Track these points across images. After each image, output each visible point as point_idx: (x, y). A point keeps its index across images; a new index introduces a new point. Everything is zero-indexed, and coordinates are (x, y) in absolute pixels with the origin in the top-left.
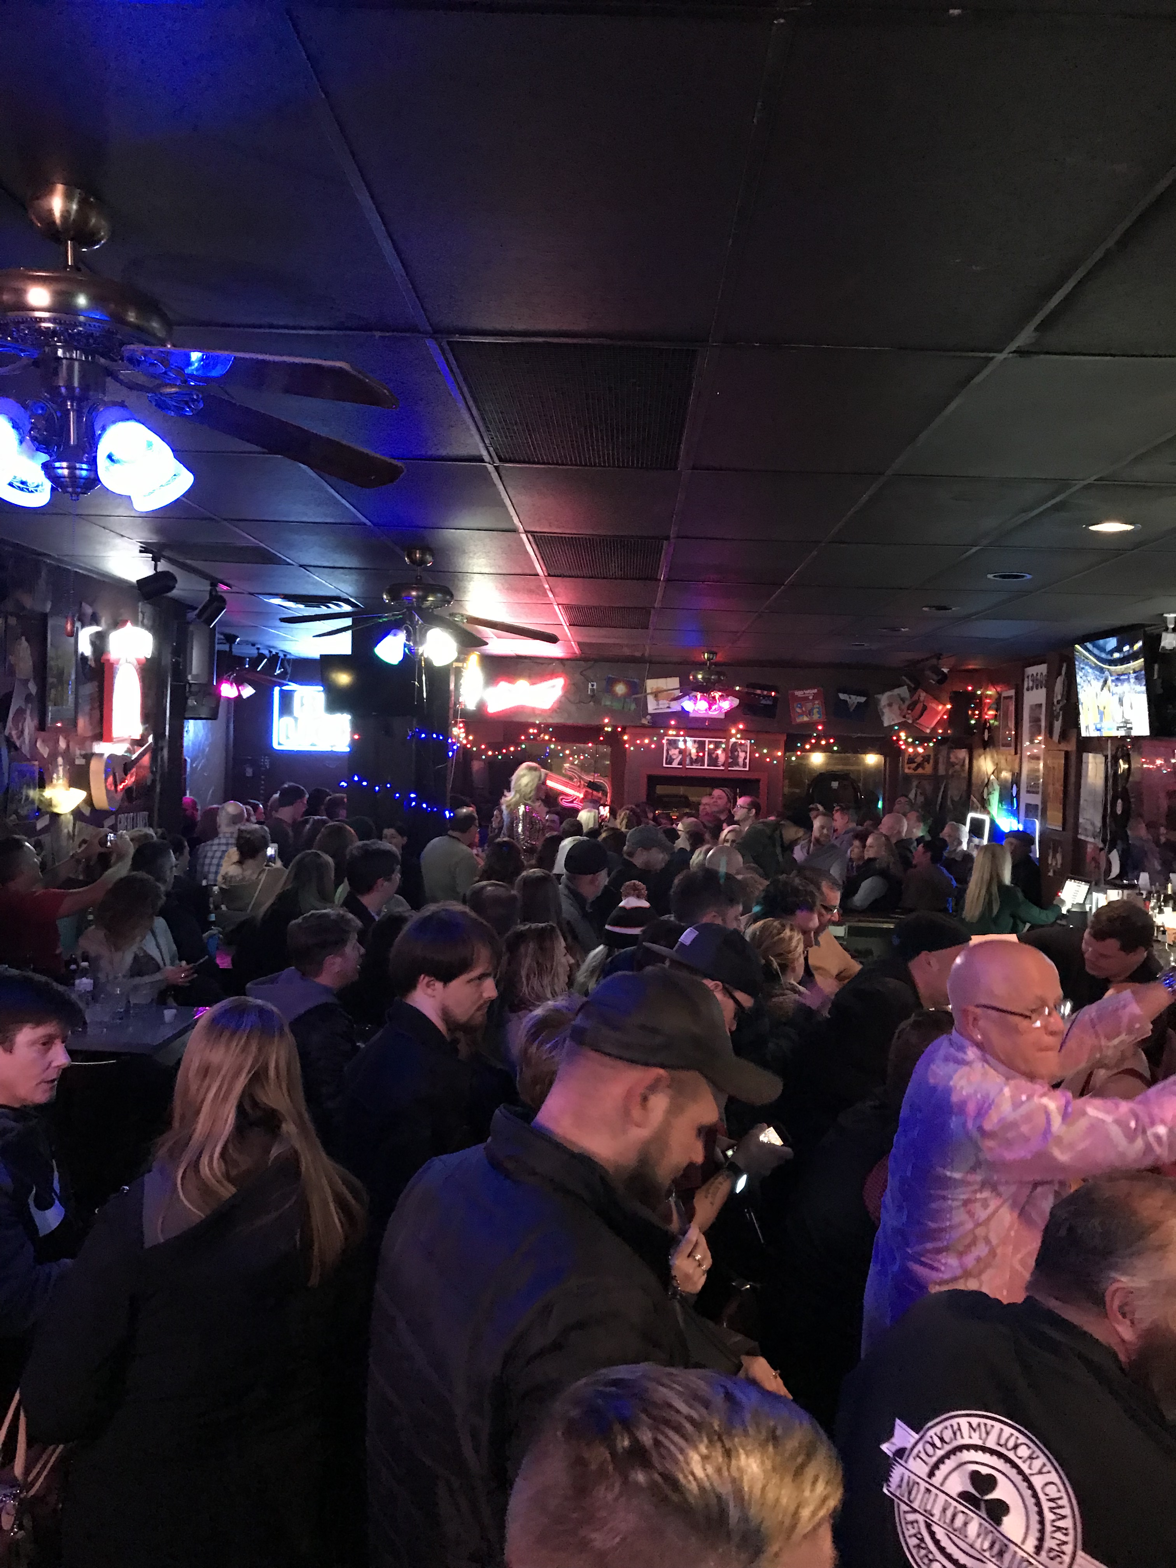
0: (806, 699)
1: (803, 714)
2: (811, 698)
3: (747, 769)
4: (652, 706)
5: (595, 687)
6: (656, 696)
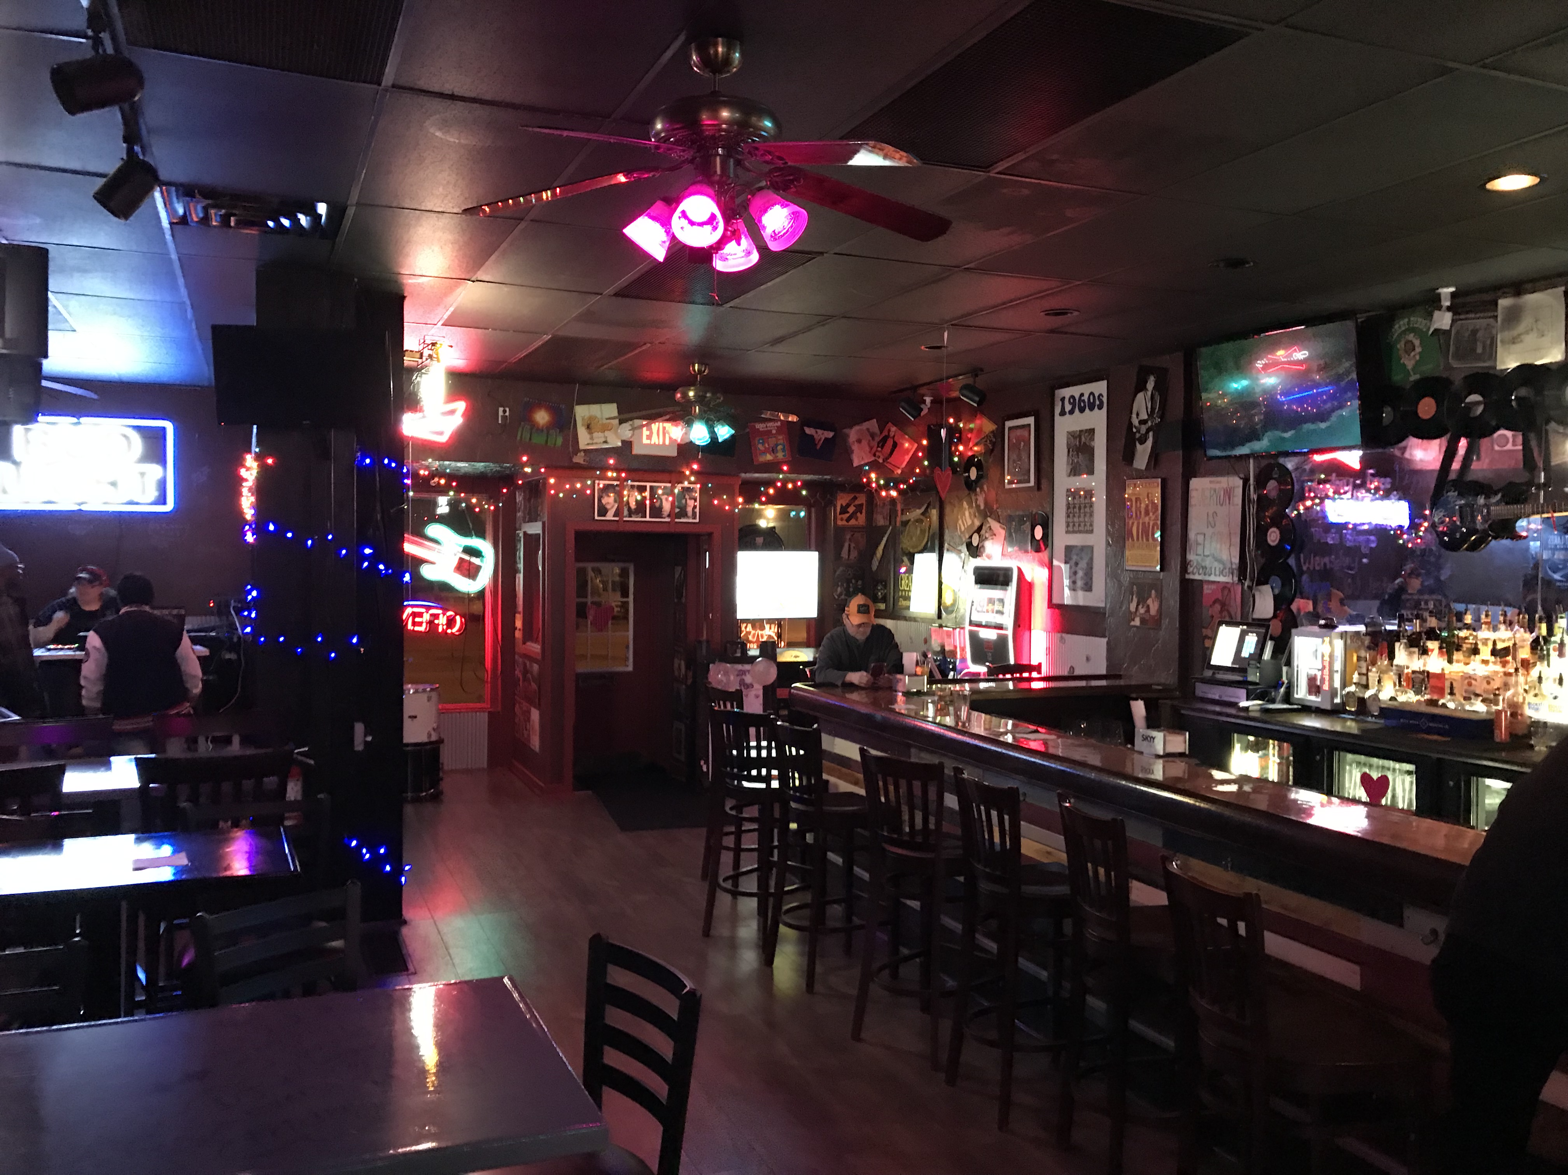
0: (768, 433)
1: (764, 452)
2: (774, 432)
3: (697, 520)
4: (584, 440)
5: (507, 414)
6: (588, 427)
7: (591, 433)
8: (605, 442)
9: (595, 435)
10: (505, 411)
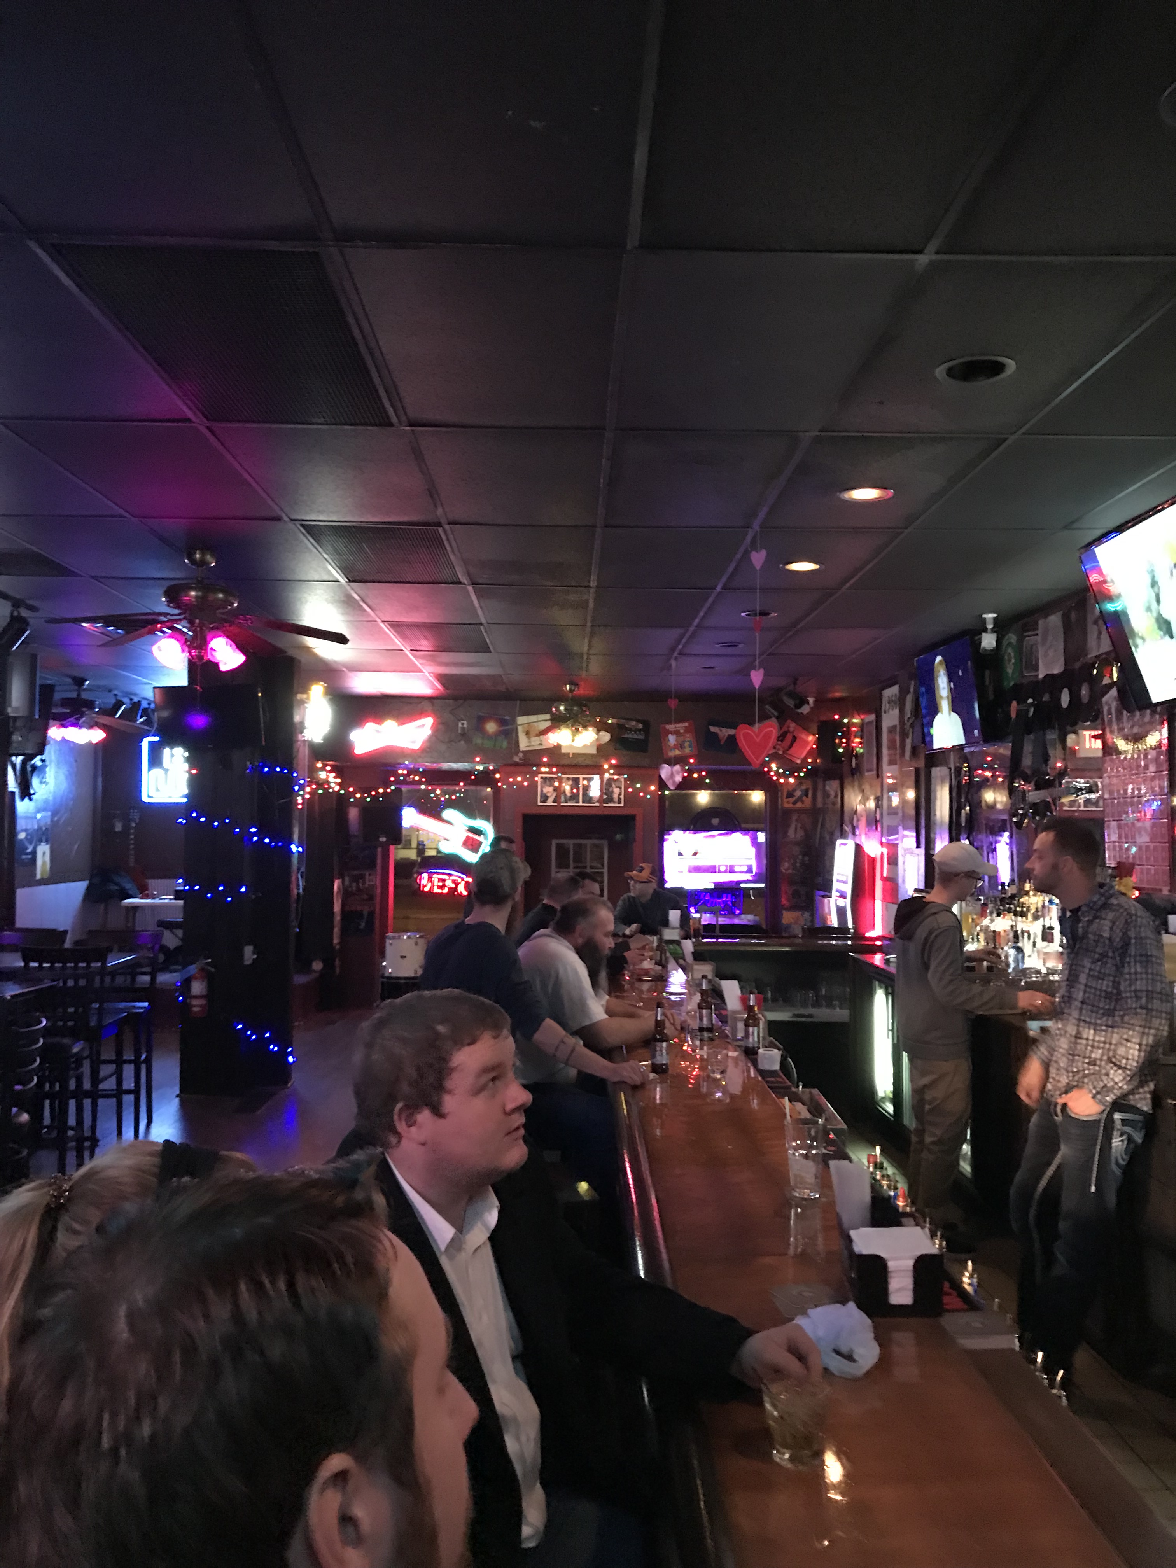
0: (677, 732)
1: (674, 748)
2: (682, 731)
3: (622, 805)
4: (524, 743)
5: (465, 726)
6: (527, 733)
7: (529, 738)
8: (541, 744)
9: (533, 739)
10: (463, 724)
